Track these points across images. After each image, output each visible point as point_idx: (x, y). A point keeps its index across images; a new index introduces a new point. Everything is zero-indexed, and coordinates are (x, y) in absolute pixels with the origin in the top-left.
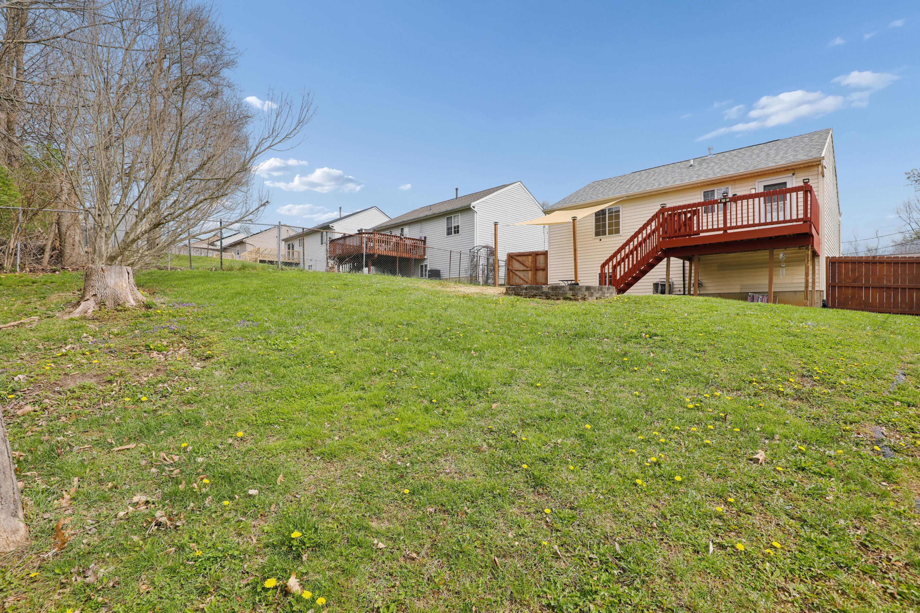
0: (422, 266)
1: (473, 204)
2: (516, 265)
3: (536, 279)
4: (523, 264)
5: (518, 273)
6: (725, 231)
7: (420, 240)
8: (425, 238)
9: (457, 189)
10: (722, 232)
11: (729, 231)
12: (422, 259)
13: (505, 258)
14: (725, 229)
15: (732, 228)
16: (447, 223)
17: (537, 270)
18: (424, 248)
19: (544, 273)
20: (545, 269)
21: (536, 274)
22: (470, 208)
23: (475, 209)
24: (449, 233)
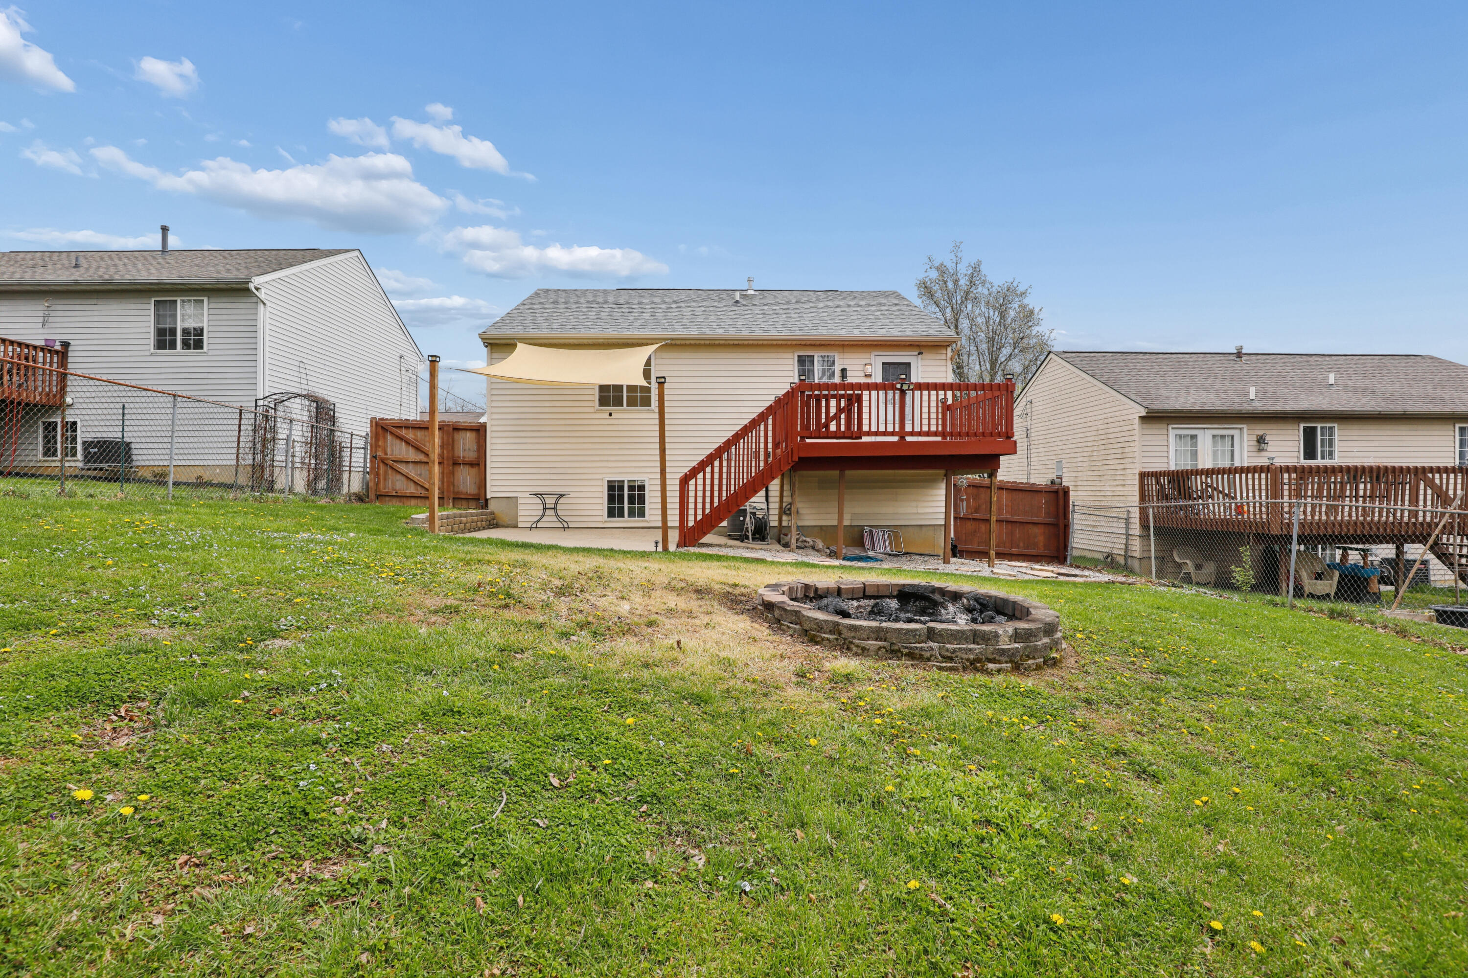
0: (50, 428)
1: (257, 281)
2: (396, 449)
3: (452, 484)
4: (417, 449)
5: (402, 468)
6: (902, 438)
7: (47, 349)
8: (66, 345)
9: (165, 229)
10: (895, 439)
11: (909, 439)
12: (57, 405)
13: (364, 429)
14: (902, 434)
15: (912, 434)
16: (158, 318)
17: (456, 464)
18: (63, 377)
19: (474, 471)
20: (479, 463)
21: (453, 473)
22: (248, 290)
23: (262, 295)
24: (161, 344)
